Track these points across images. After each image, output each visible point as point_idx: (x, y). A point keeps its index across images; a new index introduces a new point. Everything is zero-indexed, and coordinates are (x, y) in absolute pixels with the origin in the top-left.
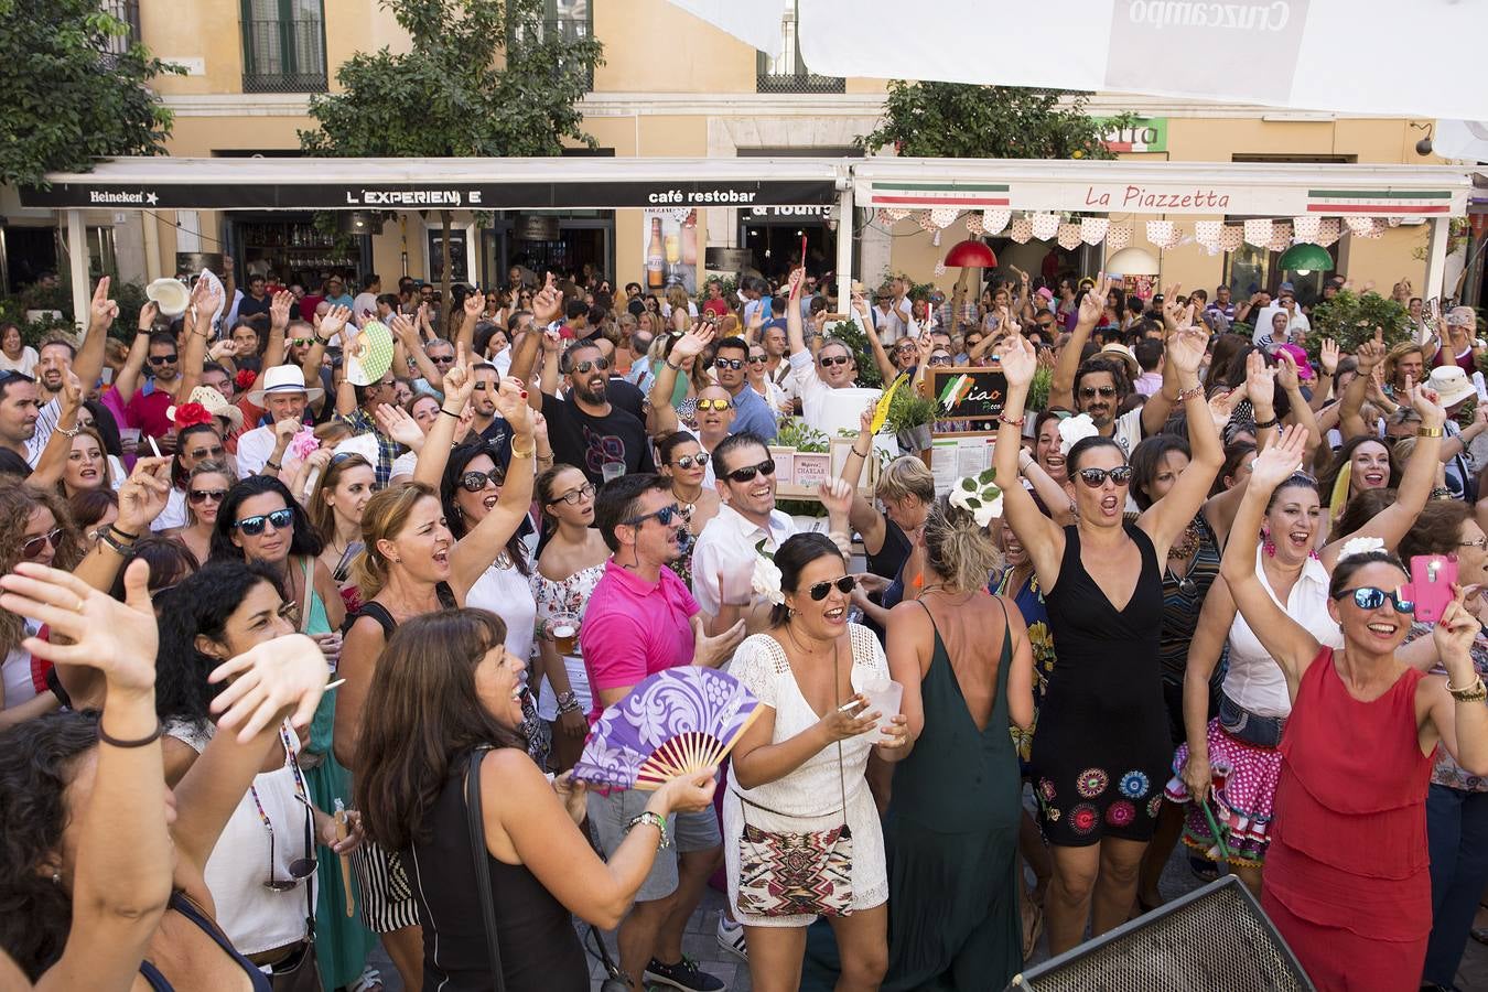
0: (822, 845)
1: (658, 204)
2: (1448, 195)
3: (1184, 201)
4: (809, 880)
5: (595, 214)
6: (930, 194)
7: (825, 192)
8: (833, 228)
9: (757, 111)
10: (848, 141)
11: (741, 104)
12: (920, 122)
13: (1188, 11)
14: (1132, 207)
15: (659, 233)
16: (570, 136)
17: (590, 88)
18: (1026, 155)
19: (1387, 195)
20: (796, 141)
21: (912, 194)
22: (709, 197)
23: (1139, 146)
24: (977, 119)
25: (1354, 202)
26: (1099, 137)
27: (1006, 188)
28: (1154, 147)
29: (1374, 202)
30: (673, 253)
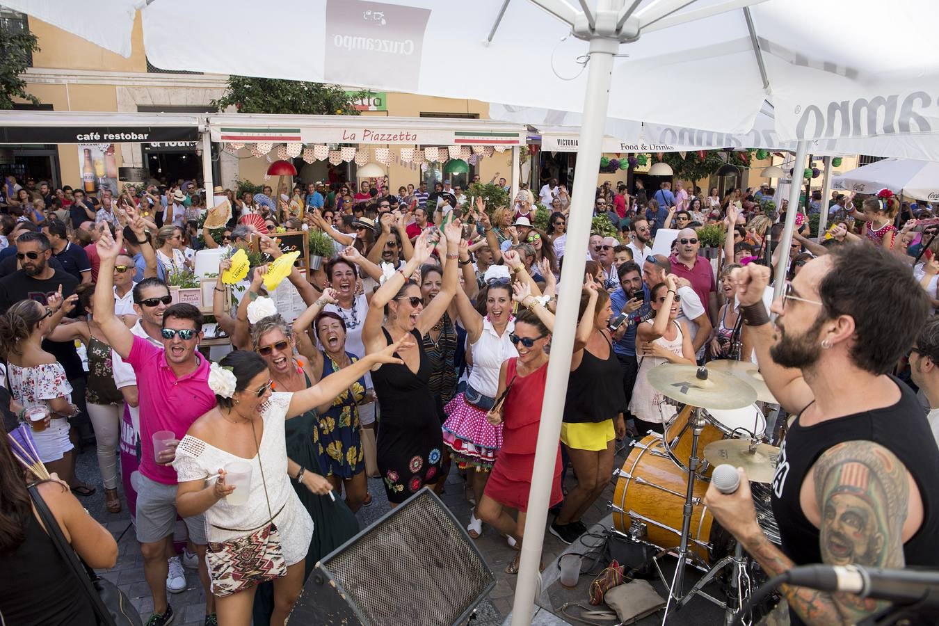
0: (261, 540)
1: (84, 141)
2: (517, 135)
3: (394, 137)
4: (257, 564)
5: (43, 147)
6: (256, 134)
7: (192, 134)
8: (199, 155)
9: (148, 84)
10: (207, 103)
11: (138, 79)
12: (248, 92)
13: (364, 42)
14: (368, 141)
15: (90, 158)
16: (18, 96)
17: (30, 64)
18: (310, 112)
19: (491, 135)
20: (175, 102)
21: (245, 134)
22: (117, 137)
23: (372, 108)
24: (282, 91)
25: (476, 138)
26: (351, 103)
27: (298, 131)
28: (381, 108)
29: (485, 138)
30: (100, 171)
